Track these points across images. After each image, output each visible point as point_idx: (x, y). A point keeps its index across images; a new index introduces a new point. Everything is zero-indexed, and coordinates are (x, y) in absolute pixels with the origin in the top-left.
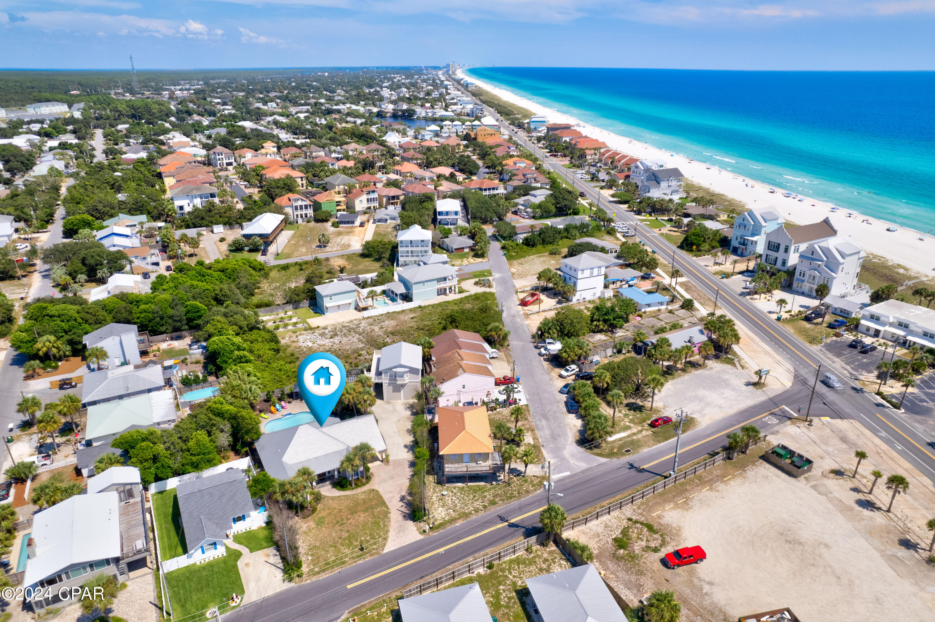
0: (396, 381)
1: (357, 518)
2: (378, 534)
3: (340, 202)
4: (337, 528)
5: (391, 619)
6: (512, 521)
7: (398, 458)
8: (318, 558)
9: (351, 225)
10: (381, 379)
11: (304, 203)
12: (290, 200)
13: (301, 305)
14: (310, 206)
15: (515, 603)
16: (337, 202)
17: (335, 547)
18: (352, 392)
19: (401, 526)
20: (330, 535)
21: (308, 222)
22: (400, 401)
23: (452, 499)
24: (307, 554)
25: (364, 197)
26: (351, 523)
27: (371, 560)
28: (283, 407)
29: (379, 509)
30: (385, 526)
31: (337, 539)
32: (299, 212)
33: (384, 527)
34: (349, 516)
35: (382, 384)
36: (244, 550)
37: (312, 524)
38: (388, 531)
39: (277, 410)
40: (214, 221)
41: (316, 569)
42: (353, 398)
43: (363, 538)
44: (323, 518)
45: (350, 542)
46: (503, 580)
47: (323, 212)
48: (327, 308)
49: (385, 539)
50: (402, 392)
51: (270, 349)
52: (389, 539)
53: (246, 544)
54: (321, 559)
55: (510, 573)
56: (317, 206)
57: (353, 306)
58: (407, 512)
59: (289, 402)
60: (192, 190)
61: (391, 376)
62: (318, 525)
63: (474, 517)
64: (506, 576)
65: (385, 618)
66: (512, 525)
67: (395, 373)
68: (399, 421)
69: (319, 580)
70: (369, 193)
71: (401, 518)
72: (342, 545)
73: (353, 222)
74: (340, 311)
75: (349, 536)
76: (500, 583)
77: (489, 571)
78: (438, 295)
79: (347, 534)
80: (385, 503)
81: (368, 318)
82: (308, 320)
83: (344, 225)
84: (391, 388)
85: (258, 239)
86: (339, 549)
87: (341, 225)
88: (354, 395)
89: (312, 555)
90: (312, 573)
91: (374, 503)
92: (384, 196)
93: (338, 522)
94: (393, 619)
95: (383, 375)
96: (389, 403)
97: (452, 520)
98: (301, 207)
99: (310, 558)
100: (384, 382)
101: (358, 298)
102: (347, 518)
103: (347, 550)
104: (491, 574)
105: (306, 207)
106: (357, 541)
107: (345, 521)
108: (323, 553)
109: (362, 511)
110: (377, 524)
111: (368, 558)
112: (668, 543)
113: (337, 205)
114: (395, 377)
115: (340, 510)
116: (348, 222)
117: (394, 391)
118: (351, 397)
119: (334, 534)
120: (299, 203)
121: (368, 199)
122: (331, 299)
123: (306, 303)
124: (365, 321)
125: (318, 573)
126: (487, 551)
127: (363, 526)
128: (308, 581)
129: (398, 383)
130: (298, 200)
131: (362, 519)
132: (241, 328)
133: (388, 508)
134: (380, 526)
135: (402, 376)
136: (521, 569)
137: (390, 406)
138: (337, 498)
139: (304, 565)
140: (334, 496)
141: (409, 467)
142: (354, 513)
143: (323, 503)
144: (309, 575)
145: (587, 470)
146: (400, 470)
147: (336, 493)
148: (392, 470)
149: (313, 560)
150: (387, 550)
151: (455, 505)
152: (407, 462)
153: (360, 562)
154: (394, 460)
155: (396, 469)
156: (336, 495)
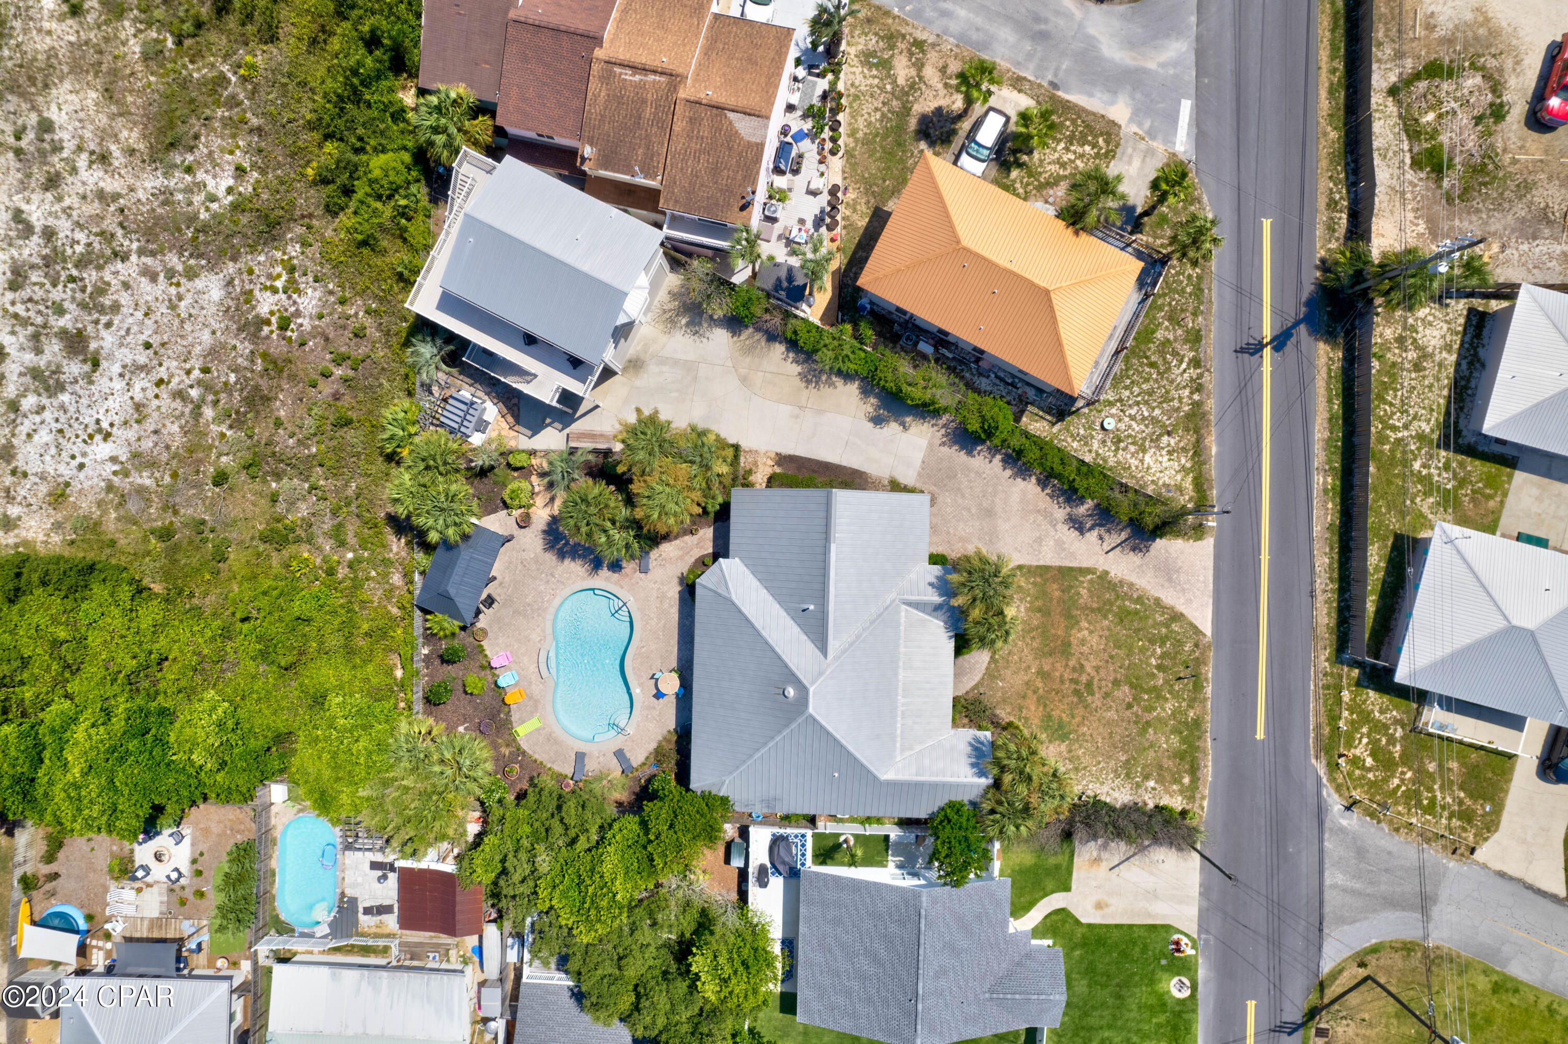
1: (1085, 649)
2: (1156, 625)
4: (1096, 700)
5: (1371, 693)
6: (1267, 333)
7: (918, 463)
8: (1160, 767)
15: (1462, 465)
17: (1148, 724)
19: (1157, 569)
20: (1109, 723)
23: (1132, 418)
24: (1138, 786)
26: (1097, 669)
27: (1215, 668)
29: (1084, 592)
30: (1139, 600)
31: (1128, 713)
33: (1142, 604)
34: (1072, 663)
36: (1055, 901)
38: (1158, 601)
41: (1186, 780)
43: (1153, 661)
45: (1148, 692)
46: (1404, 452)
49: (1177, 617)
52: (1181, 608)
53: (1041, 894)
54: (1168, 763)
55: (1394, 429)
58: (1124, 535)
62: (1063, 738)
63: (1211, 405)
64: (1399, 441)
65: (1364, 702)
66: (1280, 342)
68: (742, 379)
69: (1214, 784)
71: (1135, 559)
72: (1149, 709)
75: (1132, 686)
76: (1406, 463)
79: (1126, 689)
80: (1071, 569)
86: (1159, 719)
89: (1147, 777)
90: (1191, 793)
91: (1057, 594)
93: (1077, 692)
94: (1375, 689)
96: (635, 365)
97: (1198, 451)
99: (1151, 783)
102: (1074, 669)
103: (1168, 706)
106: (1153, 676)
107: (1084, 678)
108: (1151, 754)
109: (1068, 628)
110: (1124, 616)
111: (1209, 671)
112: (1501, 70)
115: (1041, 673)
119: (1112, 715)
125: (1195, 780)
126: (1318, 436)
127: (1119, 648)
128: (1205, 803)
131: (1094, 640)
133: (1089, 571)
134: (1136, 612)
136: (1397, 402)
138: (997, 667)
139: (1165, 801)
140: (987, 669)
141: (970, 453)
142: (1065, 649)
143: (998, 703)
144: (1191, 799)
145: (1200, 54)
146: (970, 481)
147: (977, 662)
148: (960, 501)
149: (1160, 780)
150: (1207, 627)
151: (1154, 421)
152: (945, 449)
153: (1209, 690)
154: (919, 474)
155: (959, 489)
156: (985, 665)
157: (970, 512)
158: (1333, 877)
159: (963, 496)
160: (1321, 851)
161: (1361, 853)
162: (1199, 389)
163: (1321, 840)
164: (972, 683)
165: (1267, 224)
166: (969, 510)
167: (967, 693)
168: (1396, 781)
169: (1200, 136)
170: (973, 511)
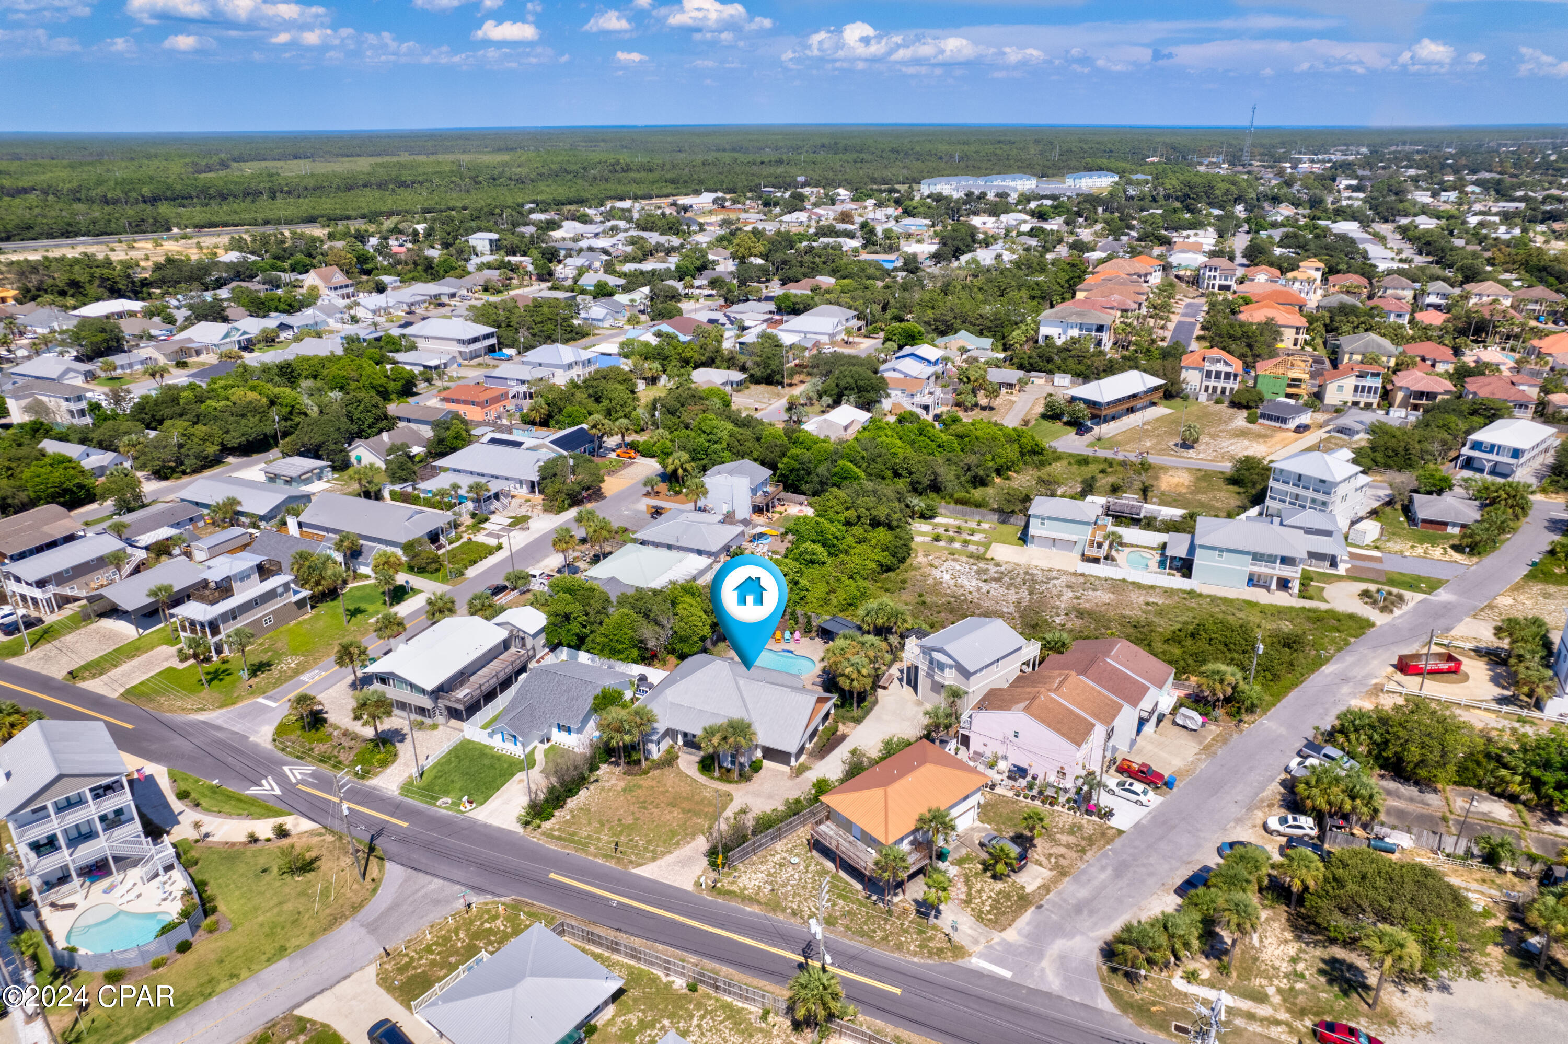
1: (667, 812)
2: (657, 847)
4: (634, 808)
8: (575, 823)
9: (1276, 424)
12: (1204, 357)
14: (1236, 376)
16: (1294, 380)
17: (603, 825)
19: (691, 857)
20: (617, 809)
21: (1218, 402)
23: (793, 875)
24: (570, 811)
25: (1350, 382)
26: (652, 813)
27: (609, 867)
29: (701, 820)
30: (678, 844)
31: (617, 818)
33: (675, 844)
34: (663, 804)
36: (541, 765)
37: (622, 784)
38: (671, 852)
41: (557, 833)
44: (640, 787)
46: (680, 1017)
47: (1250, 391)
48: (1032, 536)
49: (655, 858)
52: (658, 862)
53: (550, 760)
54: (575, 827)
55: (702, 1018)
57: (1079, 548)
60: (1071, 314)
61: (931, 663)
62: (624, 790)
63: (781, 917)
64: (692, 1016)
66: (807, 969)
69: (544, 846)
70: (1363, 376)
71: (704, 848)
72: (611, 828)
73: (1286, 420)
74: (1054, 550)
75: (630, 825)
76: (671, 1016)
77: (685, 991)
78: (1251, 585)
79: (631, 822)
81: (1087, 575)
82: (994, 545)
83: (1266, 422)
84: (929, 682)
85: (1082, 406)
86: (602, 831)
87: (1263, 421)
89: (573, 816)
90: (548, 833)
91: (707, 810)
93: (644, 802)
97: (751, 900)
98: (1218, 373)
99: (568, 817)
100: (920, 666)
102: (658, 804)
103: (606, 837)
104: (685, 997)
105: (1228, 376)
107: (651, 807)
108: (585, 822)
109: (683, 809)
110: (673, 833)
111: (611, 864)
113: (1289, 386)
115: (666, 792)
116: (1277, 419)
117: (932, 690)
119: (621, 812)
120: (1220, 367)
121: (1357, 387)
122: (1043, 524)
124: (1080, 578)
125: (553, 838)
126: (725, 968)
127: (657, 826)
128: (535, 839)
130: (1219, 361)
131: (669, 817)
133: (710, 827)
134: (672, 840)
139: (553, 820)
140: (684, 773)
142: (673, 804)
144: (544, 834)
145: (1048, 995)
147: (691, 770)
149: (567, 822)
150: (638, 871)
151: (784, 885)
153: (599, 861)
158: (437, 883)
160: (457, 883)
161: (437, 902)
162: (794, 913)
163: (463, 884)
164: (681, 765)
165: (898, 991)
167: (677, 762)
168: (462, 936)
169: (979, 975)
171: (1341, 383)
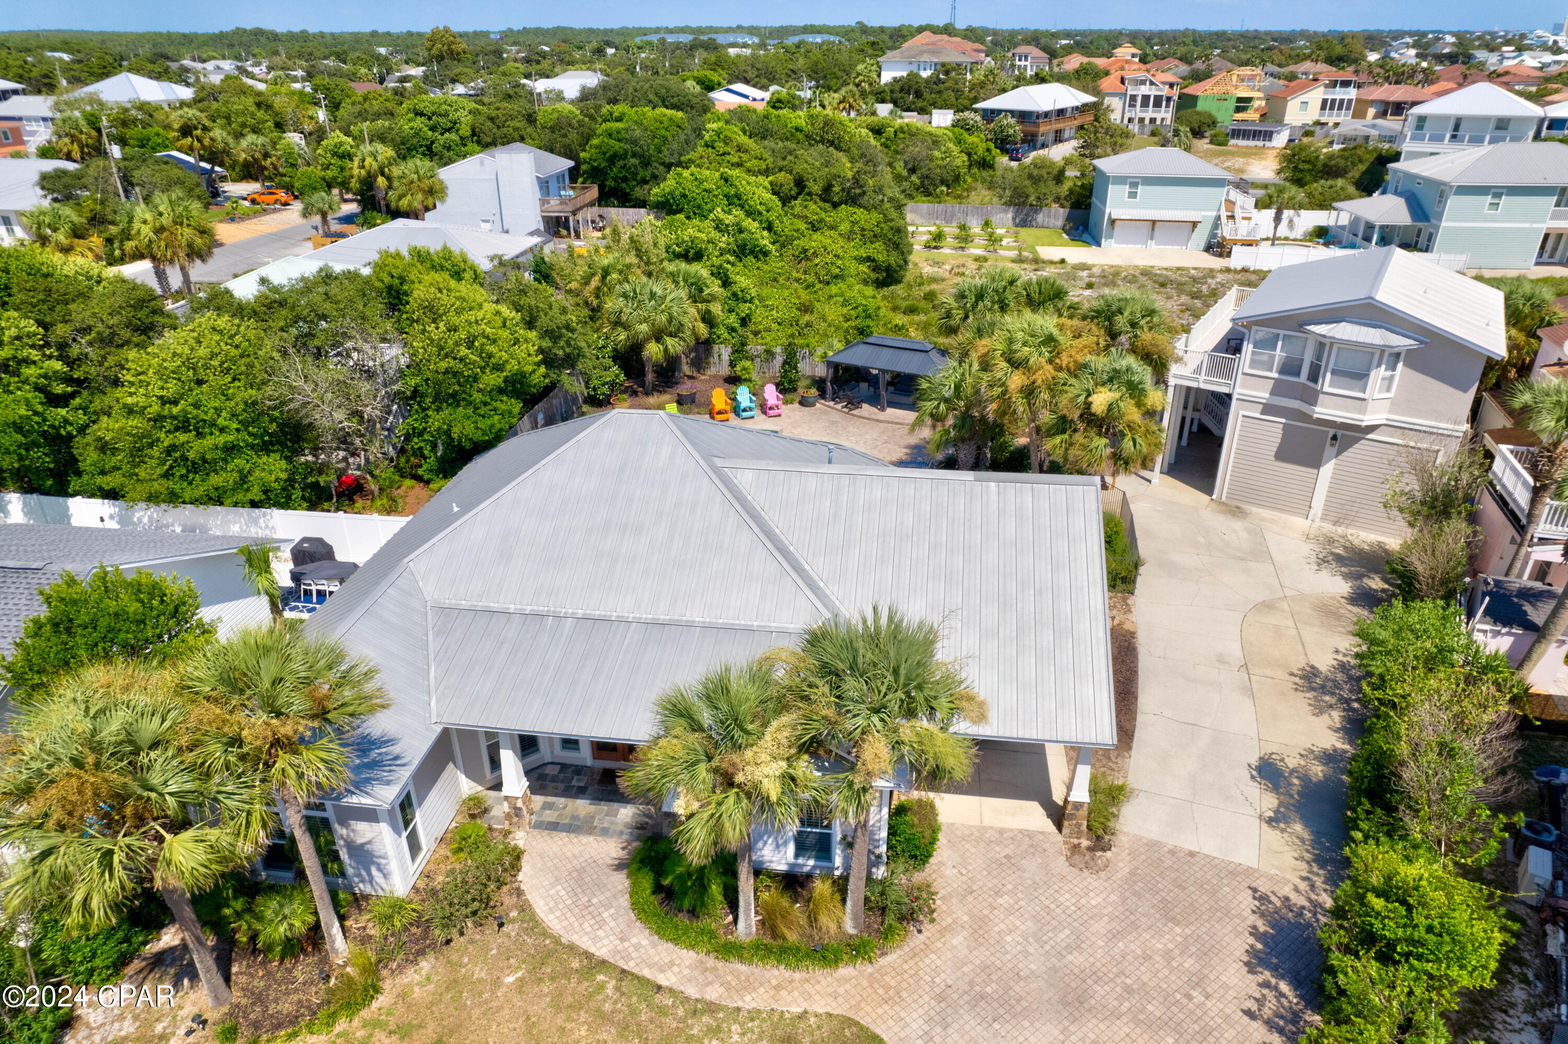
0: (1311, 397)
3: (1249, 100)
7: (1187, 842)
9: (1260, 143)
10: (1226, 371)
11: (1153, 92)
12: (1123, 81)
13: (1040, 218)
14: (1169, 99)
16: (1239, 100)
18: (1038, 358)
21: (1153, 134)
22: (1299, 523)
25: (1317, 95)
28: (764, 408)
32: (1138, 113)
35: (1224, 400)
39: (737, 410)
40: (940, 102)
42: (1029, 392)
47: (1198, 113)
48: (1113, 222)
50: (1327, 469)
51: (861, 260)
56: (1186, 102)
57: (1201, 236)
59: (804, 403)
61: (1290, 368)
67: (1322, 345)
68: (1268, 606)
70: (1334, 84)
73: (1268, 136)
74: (1152, 244)
78: (1537, 264)
81: (1245, 270)
82: (1039, 249)
83: (1241, 142)
84: (1275, 428)
87: (1233, 142)
88: (1039, 377)
92: (1372, 103)
95: (1248, 349)
96: (1235, 511)
98: (1146, 98)
100: (1238, 392)
101: (1224, 214)
105: (1158, 102)
113: (1238, 110)
114: (1314, 376)
116: (1256, 135)
117: (1284, 454)
118: (1017, 380)
120: (1144, 90)
121: (1325, 102)
122: (1133, 195)
123: (1057, 215)
124: (1230, 276)
129: (1324, 410)
130: (1143, 82)
132: (800, 183)
135: (1360, 377)
137: (1238, 525)
138: (568, 974)
140: (572, 948)
141: (1256, 961)
143: (454, 966)
146: (1168, 956)
147: (601, 924)
148: (1099, 927)
152: (1247, 902)
154: (1153, 845)
155: (1135, 926)
156: (585, 943)
157: (1069, 949)
159: (1114, 936)
164: (540, 907)
166: (1076, 946)
167: (519, 893)
170: (1075, 959)
171: (1304, 98)
